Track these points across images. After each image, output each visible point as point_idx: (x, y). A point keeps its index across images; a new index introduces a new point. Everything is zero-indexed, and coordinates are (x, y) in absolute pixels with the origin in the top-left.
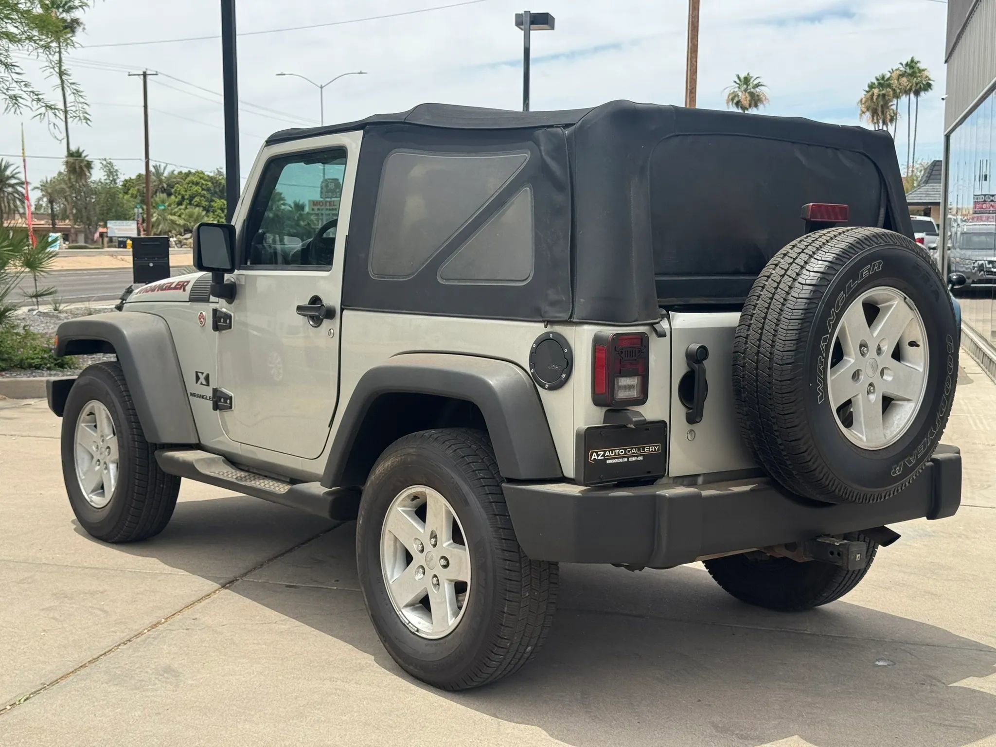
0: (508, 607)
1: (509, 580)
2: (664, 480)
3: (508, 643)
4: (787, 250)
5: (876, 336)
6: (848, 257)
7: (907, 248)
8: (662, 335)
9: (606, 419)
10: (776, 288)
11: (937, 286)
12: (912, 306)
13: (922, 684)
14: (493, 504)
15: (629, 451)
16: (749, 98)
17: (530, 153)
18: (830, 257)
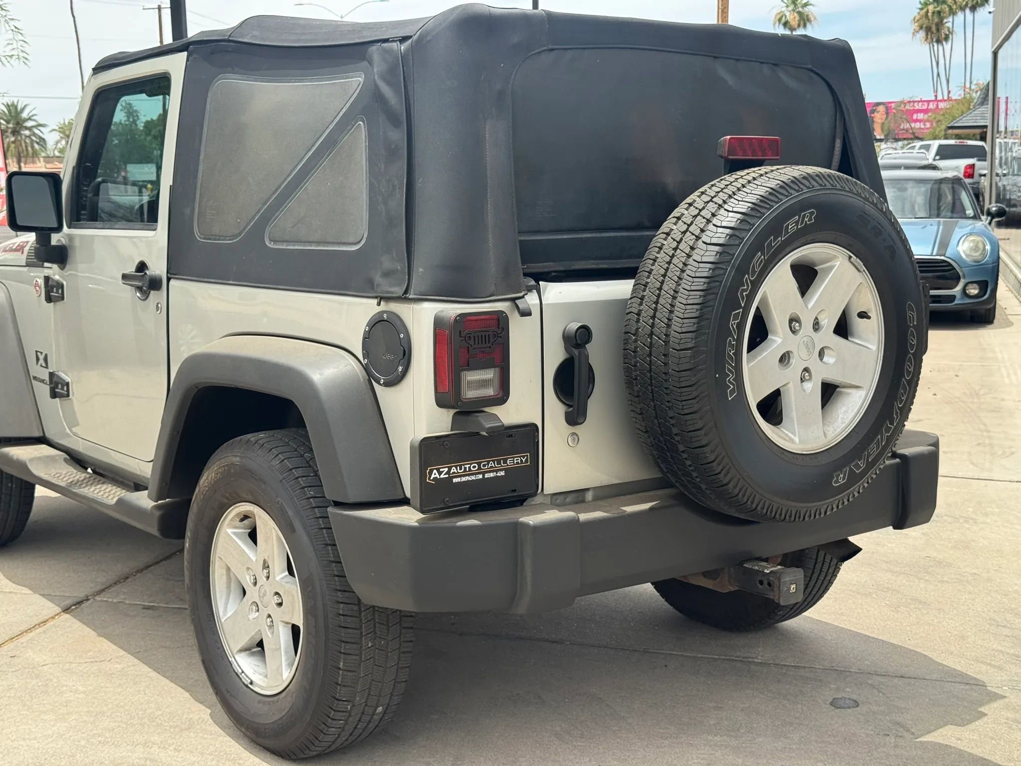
0: (344, 662)
1: (344, 627)
2: (538, 499)
3: (349, 705)
4: (694, 198)
5: (811, 308)
6: (768, 206)
7: (851, 192)
8: (526, 313)
9: (454, 424)
10: (675, 249)
11: (893, 240)
12: (859, 268)
13: (886, 735)
14: (324, 530)
15: (484, 466)
16: (797, 18)
17: (363, 76)
18: (743, 207)
